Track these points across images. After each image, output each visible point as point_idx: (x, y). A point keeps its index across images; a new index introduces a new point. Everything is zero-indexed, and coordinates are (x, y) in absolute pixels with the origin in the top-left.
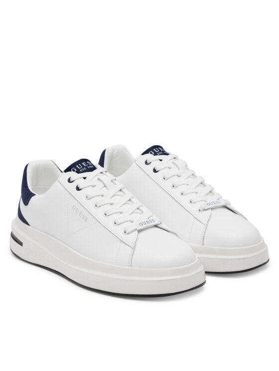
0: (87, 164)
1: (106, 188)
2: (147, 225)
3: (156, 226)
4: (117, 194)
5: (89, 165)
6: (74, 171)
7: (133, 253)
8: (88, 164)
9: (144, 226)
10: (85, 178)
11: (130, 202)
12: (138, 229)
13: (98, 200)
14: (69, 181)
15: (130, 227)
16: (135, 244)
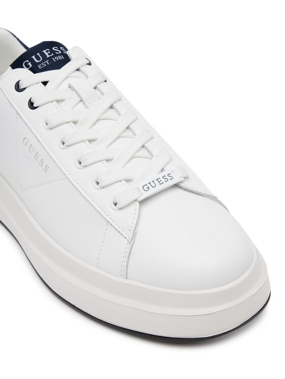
0: (52, 51)
1: (84, 104)
2: (159, 188)
3: (176, 186)
4: (104, 116)
5: (56, 55)
6: (27, 66)
7: (130, 253)
8: (54, 52)
9: (152, 191)
10: (45, 83)
11: (128, 133)
12: (140, 199)
13: (68, 131)
14: (18, 88)
15: (125, 193)
16: (134, 234)
